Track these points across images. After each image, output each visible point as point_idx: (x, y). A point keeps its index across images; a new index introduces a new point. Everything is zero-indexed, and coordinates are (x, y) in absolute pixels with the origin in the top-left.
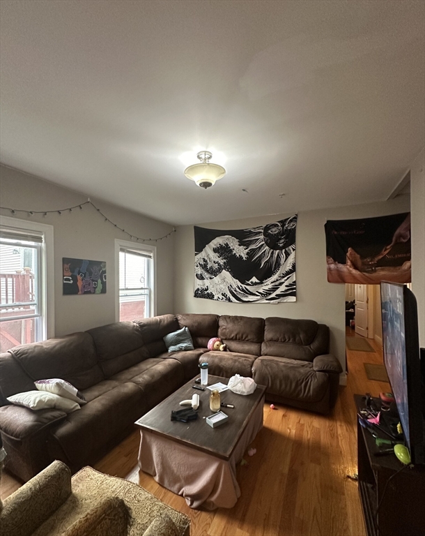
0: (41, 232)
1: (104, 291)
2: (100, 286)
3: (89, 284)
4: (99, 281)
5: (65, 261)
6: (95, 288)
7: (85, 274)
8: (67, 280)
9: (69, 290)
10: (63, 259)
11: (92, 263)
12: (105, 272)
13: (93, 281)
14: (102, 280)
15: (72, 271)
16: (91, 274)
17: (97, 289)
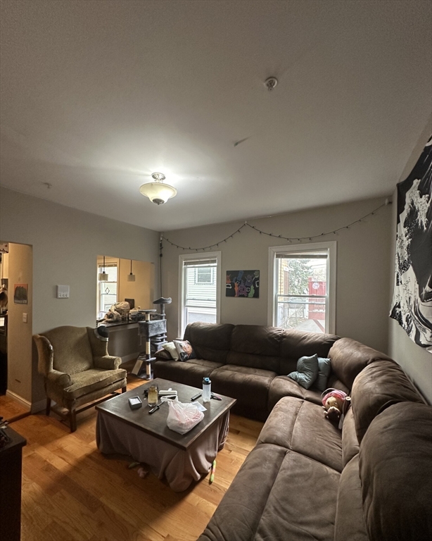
0: (215, 257)
1: (256, 295)
2: (252, 291)
3: (244, 290)
4: (252, 287)
5: (228, 273)
6: (248, 293)
7: (240, 282)
8: (229, 286)
9: (230, 293)
10: (227, 272)
11: (246, 272)
12: (258, 279)
13: (247, 287)
14: (254, 286)
15: (231, 280)
16: (245, 281)
17: (249, 294)
